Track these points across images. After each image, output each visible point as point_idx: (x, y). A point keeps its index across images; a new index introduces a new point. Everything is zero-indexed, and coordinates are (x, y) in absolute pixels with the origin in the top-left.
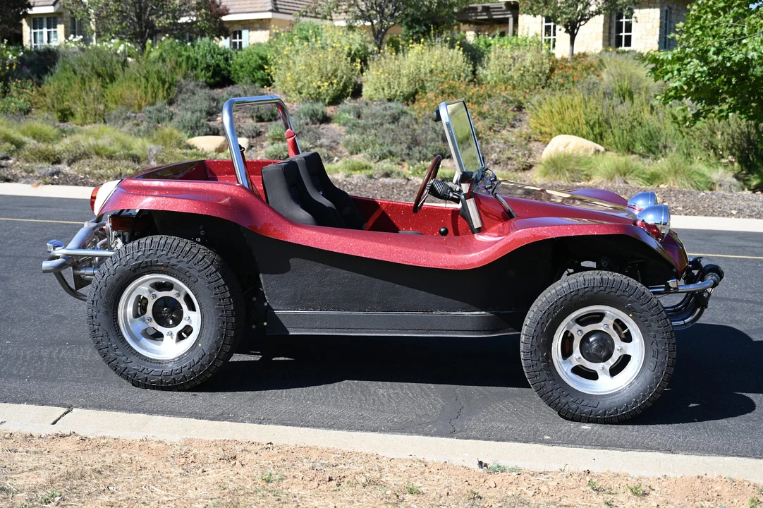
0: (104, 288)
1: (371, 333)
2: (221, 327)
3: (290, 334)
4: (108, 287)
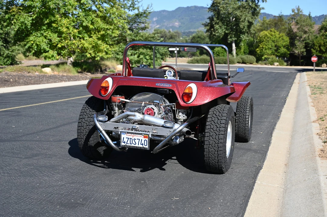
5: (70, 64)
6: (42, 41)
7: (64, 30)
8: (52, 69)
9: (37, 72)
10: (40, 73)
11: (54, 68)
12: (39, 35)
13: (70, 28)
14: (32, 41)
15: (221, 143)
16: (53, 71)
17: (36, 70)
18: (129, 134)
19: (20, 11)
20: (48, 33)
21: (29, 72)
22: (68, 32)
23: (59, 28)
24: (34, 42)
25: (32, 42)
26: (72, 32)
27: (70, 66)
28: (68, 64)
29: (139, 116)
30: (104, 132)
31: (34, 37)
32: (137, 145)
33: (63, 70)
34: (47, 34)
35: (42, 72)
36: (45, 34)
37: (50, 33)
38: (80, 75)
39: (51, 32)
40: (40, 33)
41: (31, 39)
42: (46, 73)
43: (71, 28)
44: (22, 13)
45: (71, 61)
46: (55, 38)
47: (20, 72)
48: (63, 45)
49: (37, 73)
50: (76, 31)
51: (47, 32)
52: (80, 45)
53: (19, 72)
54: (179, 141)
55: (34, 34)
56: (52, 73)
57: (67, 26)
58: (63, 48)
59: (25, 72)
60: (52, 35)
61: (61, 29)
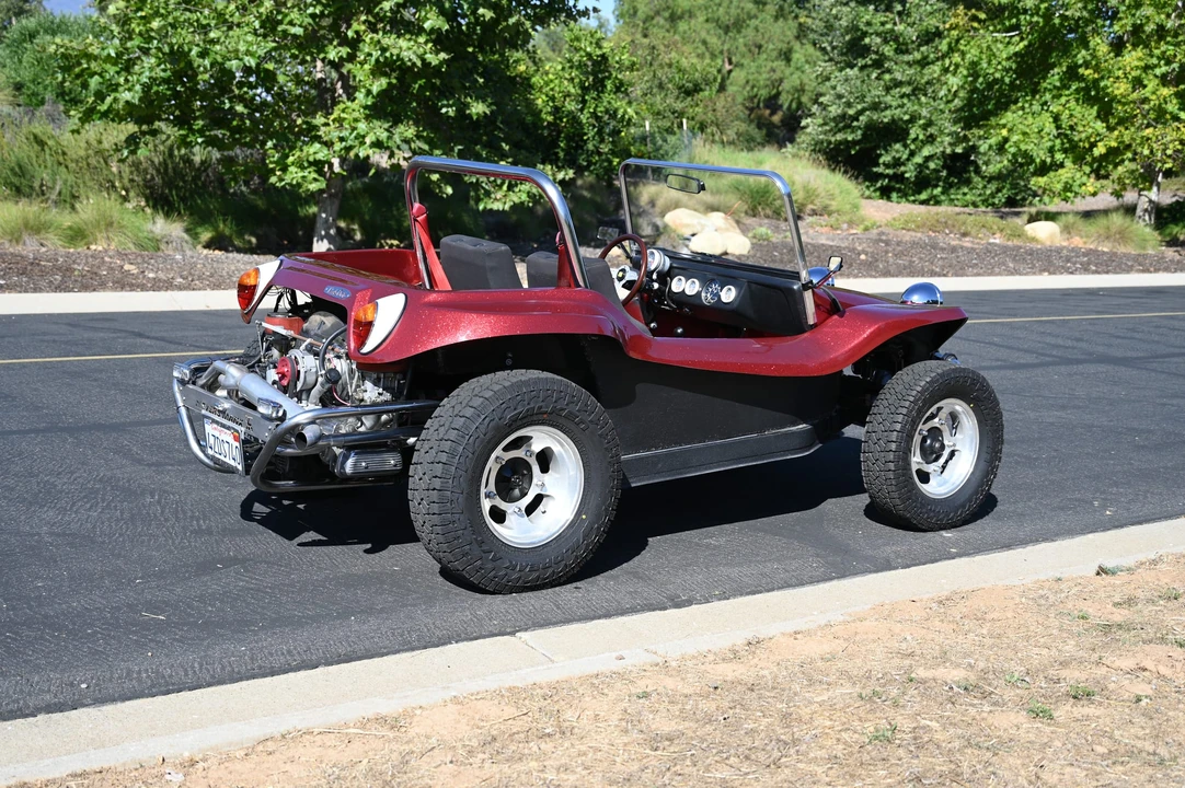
0: (470, 455)
1: (710, 468)
2: (612, 488)
3: (633, 485)
4: (476, 454)
5: (1146, 210)
6: (1036, 130)
7: (1121, 89)
8: (1067, 229)
9: (998, 235)
10: (1009, 240)
11: (1074, 223)
12: (1036, 107)
13: (1146, 82)
14: (1004, 126)
15: (434, 489)
16: (1069, 233)
17: (995, 227)
18: (215, 426)
19: (976, 25)
20: (1068, 101)
21: (965, 235)
22: (1135, 96)
23: (1102, 84)
24: (1010, 130)
25: (1004, 132)
26: (1154, 97)
27: (1144, 220)
28: (1139, 212)
29: (234, 377)
30: (183, 411)
31: (1021, 113)
32: (226, 460)
33: (1102, 232)
34: (1064, 106)
35: (1020, 235)
36: (1054, 108)
37: (1072, 104)
38: (1170, 253)
39: (1077, 100)
40: (1038, 101)
41: (1003, 121)
42: (1033, 239)
43: (1151, 84)
44: (981, 31)
45: (1150, 201)
46: (1087, 122)
47: (934, 232)
48: (1114, 144)
49: (997, 240)
50: (1165, 91)
51: (1063, 100)
52: (1171, 146)
53: (931, 233)
54: (355, 465)
55: (1020, 104)
56: (1064, 240)
57: (1134, 73)
58: (1113, 155)
59: (951, 232)
60: (1078, 110)
61: (1109, 84)
